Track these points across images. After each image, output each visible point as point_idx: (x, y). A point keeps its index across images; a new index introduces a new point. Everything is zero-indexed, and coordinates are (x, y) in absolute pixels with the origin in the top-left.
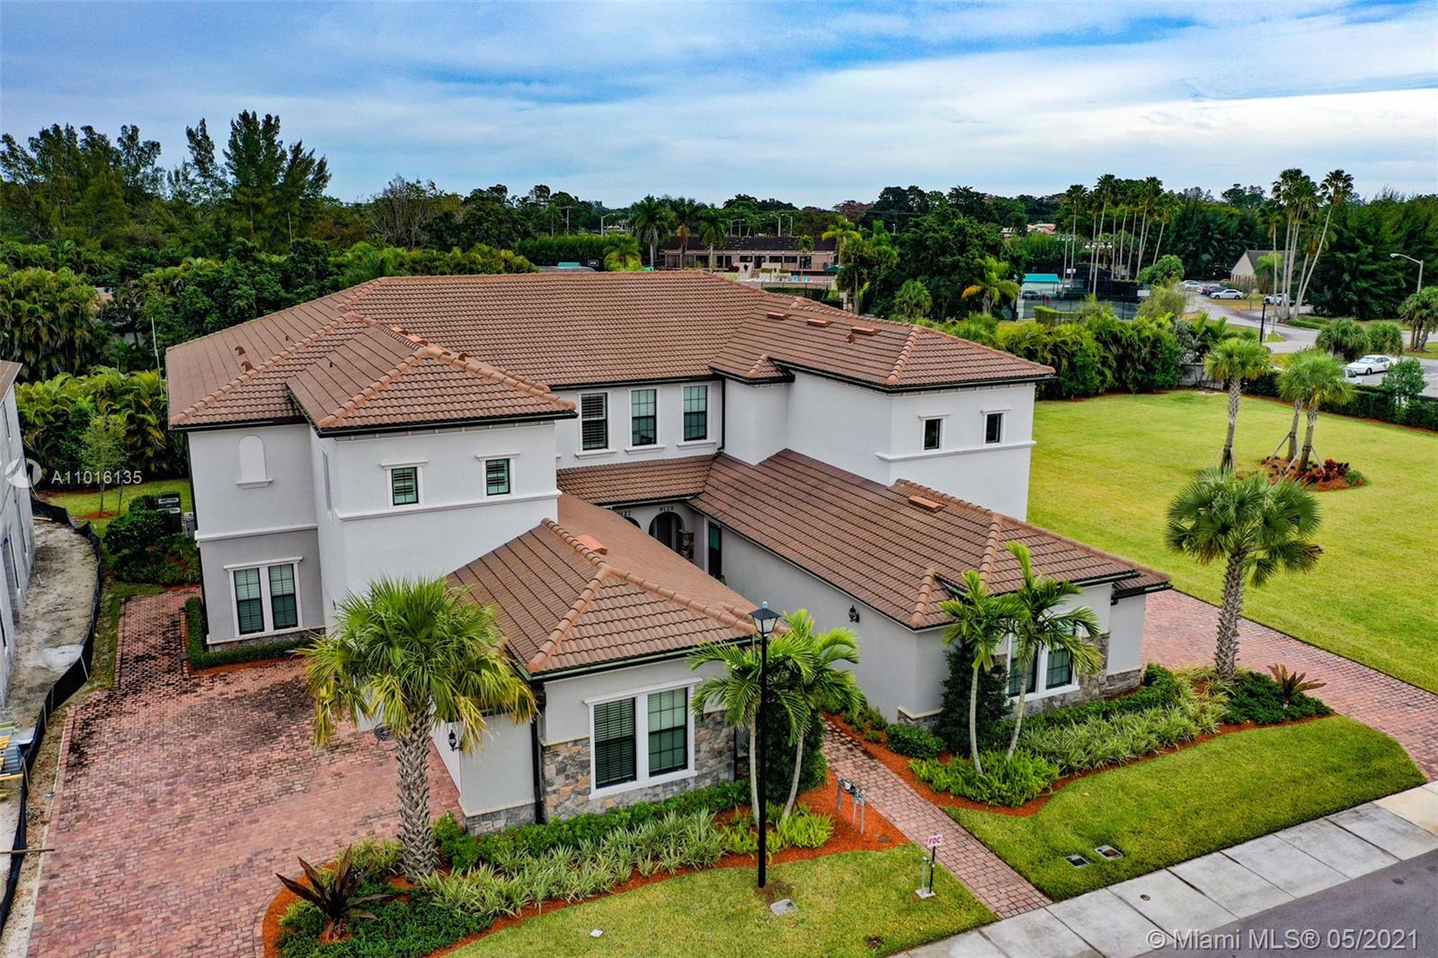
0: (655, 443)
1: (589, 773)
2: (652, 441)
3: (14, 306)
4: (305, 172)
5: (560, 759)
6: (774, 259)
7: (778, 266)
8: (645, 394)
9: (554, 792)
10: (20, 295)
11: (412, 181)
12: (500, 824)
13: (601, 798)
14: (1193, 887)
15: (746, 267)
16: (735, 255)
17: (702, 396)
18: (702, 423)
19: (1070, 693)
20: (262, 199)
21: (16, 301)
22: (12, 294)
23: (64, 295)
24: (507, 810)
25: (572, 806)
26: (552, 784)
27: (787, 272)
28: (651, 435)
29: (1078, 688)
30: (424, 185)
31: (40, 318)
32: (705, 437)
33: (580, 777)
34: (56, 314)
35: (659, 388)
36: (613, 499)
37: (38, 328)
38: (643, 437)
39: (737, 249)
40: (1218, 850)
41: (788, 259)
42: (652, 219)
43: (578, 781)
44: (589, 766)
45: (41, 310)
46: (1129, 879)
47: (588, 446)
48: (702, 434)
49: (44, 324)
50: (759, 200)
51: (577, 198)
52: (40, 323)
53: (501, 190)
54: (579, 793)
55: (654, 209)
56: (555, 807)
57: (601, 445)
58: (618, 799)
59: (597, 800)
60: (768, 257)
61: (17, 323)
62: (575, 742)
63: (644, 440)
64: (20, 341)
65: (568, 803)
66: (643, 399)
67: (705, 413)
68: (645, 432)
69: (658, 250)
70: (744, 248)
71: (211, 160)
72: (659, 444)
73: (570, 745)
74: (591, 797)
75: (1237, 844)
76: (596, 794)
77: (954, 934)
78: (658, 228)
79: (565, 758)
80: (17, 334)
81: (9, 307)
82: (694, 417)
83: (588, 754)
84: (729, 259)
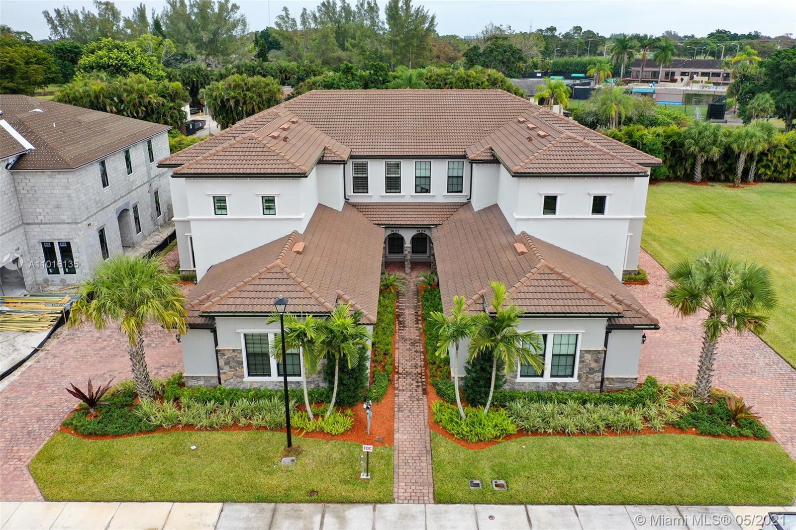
0: (430, 192)
1: (242, 367)
2: (428, 191)
3: (244, 95)
4: (424, 22)
5: (226, 357)
6: (703, 74)
7: (706, 79)
8: (423, 164)
9: (224, 373)
10: (248, 90)
11: (498, 25)
12: (201, 383)
13: (250, 381)
14: (529, 521)
15: (682, 80)
16: (678, 71)
17: (461, 167)
18: (460, 183)
19: (571, 383)
20: (398, 38)
21: (246, 92)
22: (245, 89)
23: (266, 90)
24: (204, 377)
25: (235, 382)
26: (223, 369)
27: (710, 83)
28: (427, 188)
29: (577, 381)
30: (504, 28)
31: (254, 101)
32: (461, 192)
33: (238, 369)
34: (262, 99)
35: (432, 161)
36: (386, 223)
37: (254, 106)
38: (422, 188)
39: (680, 67)
40: (573, 504)
41: (714, 75)
42: (625, 48)
43: (237, 370)
44: (242, 364)
45: (255, 97)
46: (494, 504)
47: (389, 191)
48: (460, 189)
49: (256, 104)
50: (732, 33)
51: (598, 34)
52: (254, 104)
53: (553, 29)
54: (238, 377)
55: (627, 41)
56: (225, 381)
57: (397, 191)
58: (260, 384)
59: (248, 382)
60: (700, 73)
61: (245, 103)
62: (234, 351)
63: (423, 190)
64: (246, 112)
65: (232, 380)
66: (423, 167)
67: (462, 177)
68: (423, 186)
69: (627, 67)
70: (684, 67)
71: (378, 17)
72: (432, 194)
73: (231, 351)
74: (244, 380)
75: (592, 504)
76: (247, 379)
77: (359, 502)
78: (628, 54)
79: (228, 357)
80: (245, 108)
81: (242, 95)
82: (455, 179)
83: (242, 358)
84: (673, 74)
